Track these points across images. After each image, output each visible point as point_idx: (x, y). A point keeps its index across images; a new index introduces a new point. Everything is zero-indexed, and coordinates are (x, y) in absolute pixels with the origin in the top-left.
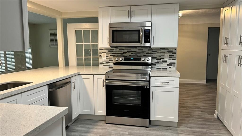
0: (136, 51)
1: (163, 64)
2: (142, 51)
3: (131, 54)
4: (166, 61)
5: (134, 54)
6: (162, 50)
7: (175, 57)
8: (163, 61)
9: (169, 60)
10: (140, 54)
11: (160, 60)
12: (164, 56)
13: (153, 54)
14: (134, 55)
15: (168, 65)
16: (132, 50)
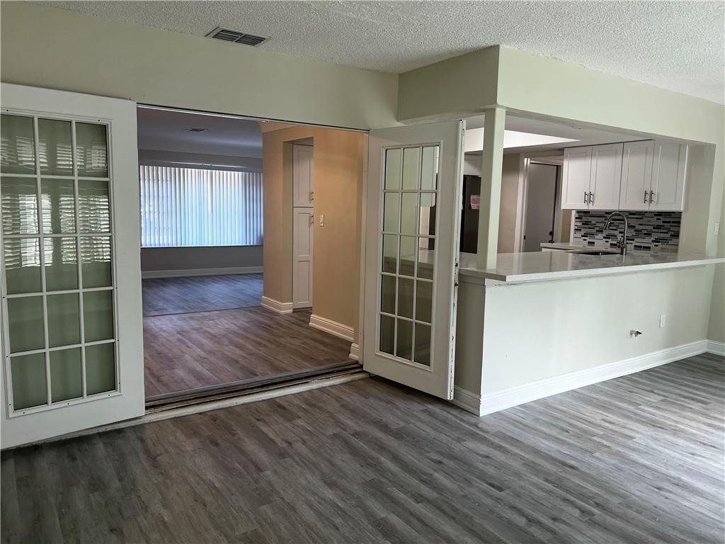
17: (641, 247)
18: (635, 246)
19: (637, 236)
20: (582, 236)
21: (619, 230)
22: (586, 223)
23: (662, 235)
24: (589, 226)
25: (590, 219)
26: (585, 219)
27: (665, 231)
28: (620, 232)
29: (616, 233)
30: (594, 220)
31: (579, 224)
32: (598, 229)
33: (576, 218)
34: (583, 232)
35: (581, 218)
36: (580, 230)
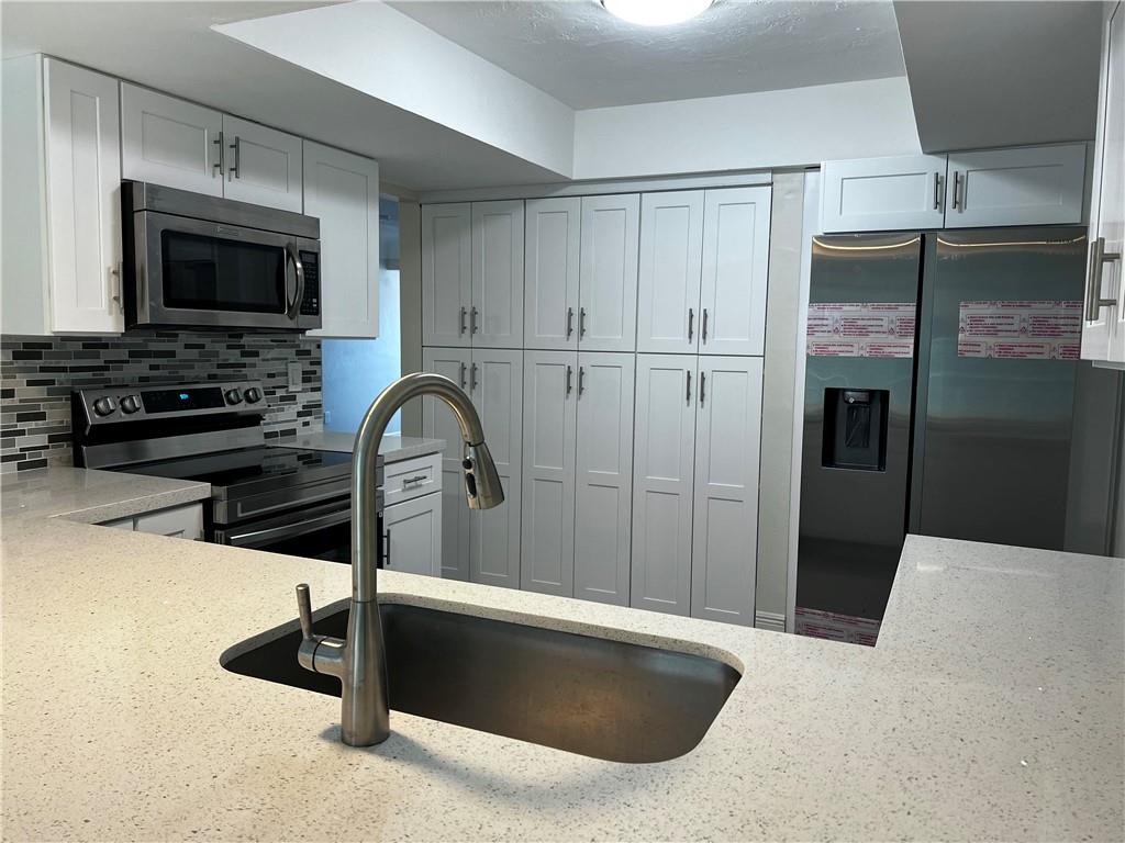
0: (172, 354)
1: (283, 410)
2: (200, 355)
3: (152, 367)
4: (294, 398)
5: (165, 367)
6: (278, 347)
7: (319, 379)
8: (283, 399)
9: (304, 391)
10: (192, 367)
11: (274, 393)
12: (286, 374)
13: (244, 365)
14: (165, 373)
15: (300, 414)
16: (154, 346)
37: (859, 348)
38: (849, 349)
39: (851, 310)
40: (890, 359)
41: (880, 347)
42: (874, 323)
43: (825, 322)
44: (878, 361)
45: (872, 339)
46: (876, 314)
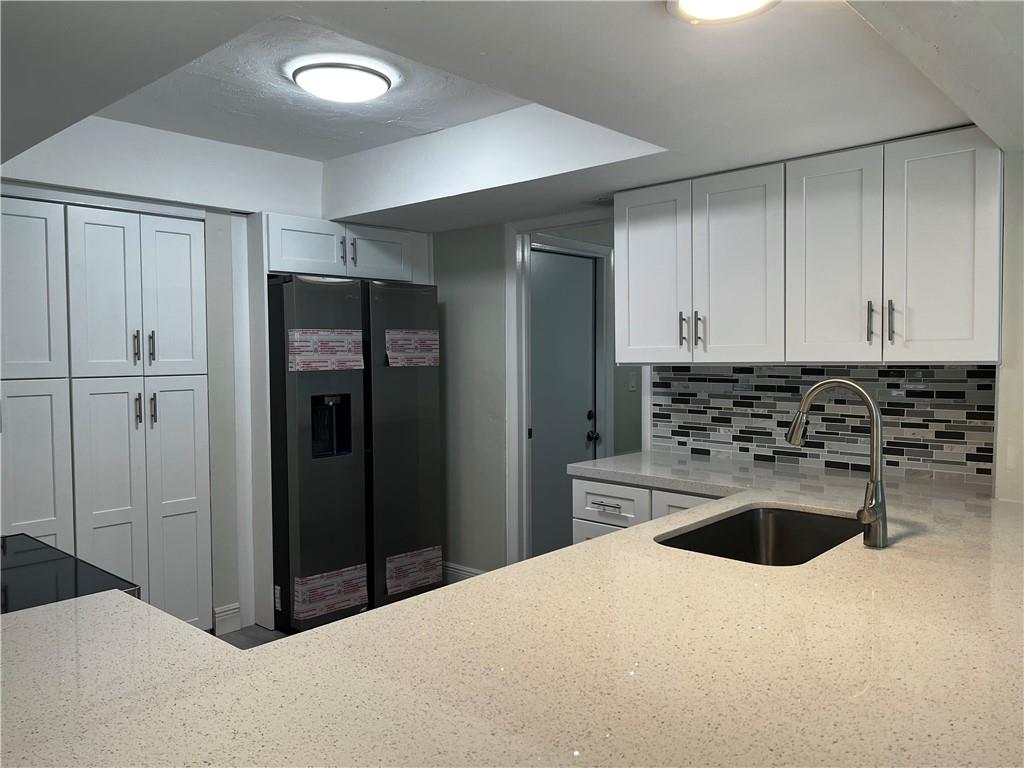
17: (844, 466)
18: (828, 464)
19: (830, 434)
20: (674, 433)
21: (777, 417)
22: (682, 398)
23: (908, 433)
24: (690, 406)
25: (692, 387)
26: (677, 387)
27: (919, 420)
28: (781, 424)
29: (770, 425)
30: (702, 390)
31: (665, 401)
32: (716, 413)
33: (655, 385)
34: (677, 421)
35: (667, 385)
36: (668, 416)
37: (330, 363)
38: (325, 364)
39: (324, 335)
40: (350, 372)
41: (344, 362)
42: (338, 344)
43: (308, 344)
44: (344, 374)
45: (340, 356)
46: (340, 337)
